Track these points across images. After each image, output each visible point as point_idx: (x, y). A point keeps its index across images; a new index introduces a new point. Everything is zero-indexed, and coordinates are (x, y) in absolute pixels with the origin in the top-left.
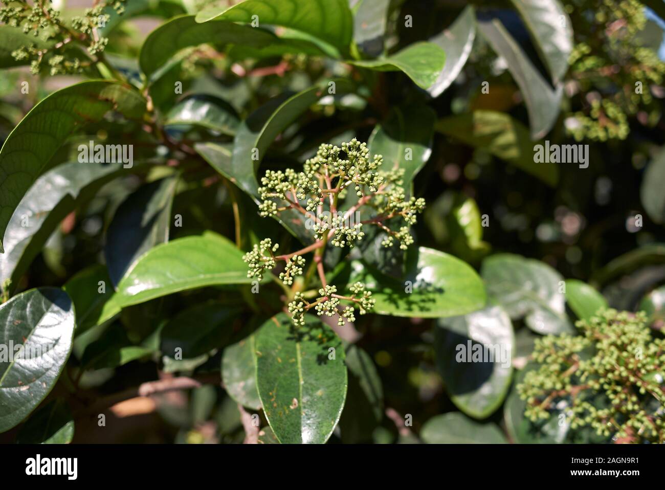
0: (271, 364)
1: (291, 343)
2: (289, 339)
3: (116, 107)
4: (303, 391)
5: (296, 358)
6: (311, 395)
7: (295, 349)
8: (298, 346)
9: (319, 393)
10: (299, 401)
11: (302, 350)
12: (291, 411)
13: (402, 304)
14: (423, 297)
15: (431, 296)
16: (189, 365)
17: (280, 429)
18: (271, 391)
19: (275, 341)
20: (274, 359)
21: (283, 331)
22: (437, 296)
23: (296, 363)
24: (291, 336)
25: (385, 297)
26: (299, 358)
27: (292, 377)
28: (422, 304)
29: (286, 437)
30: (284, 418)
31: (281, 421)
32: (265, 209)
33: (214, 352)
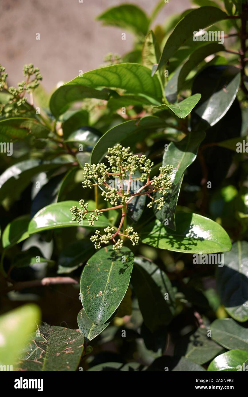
0: (93, 271)
1: (109, 261)
2: (109, 259)
3: (30, 132)
4: (107, 287)
5: (109, 270)
6: (110, 290)
7: (110, 265)
8: (113, 263)
9: (114, 289)
10: (103, 293)
11: (114, 265)
12: (97, 297)
13: (176, 245)
14: (190, 242)
15: (195, 242)
16: (69, 270)
17: (87, 306)
18: (88, 285)
19: (100, 259)
20: (96, 268)
21: (107, 254)
22: (199, 242)
23: (108, 272)
24: (111, 257)
25: (168, 240)
26: (111, 270)
27: (103, 279)
28: (187, 246)
29: (90, 311)
30: (91, 300)
31: (89, 302)
32: (85, 184)
33: (81, 264)
